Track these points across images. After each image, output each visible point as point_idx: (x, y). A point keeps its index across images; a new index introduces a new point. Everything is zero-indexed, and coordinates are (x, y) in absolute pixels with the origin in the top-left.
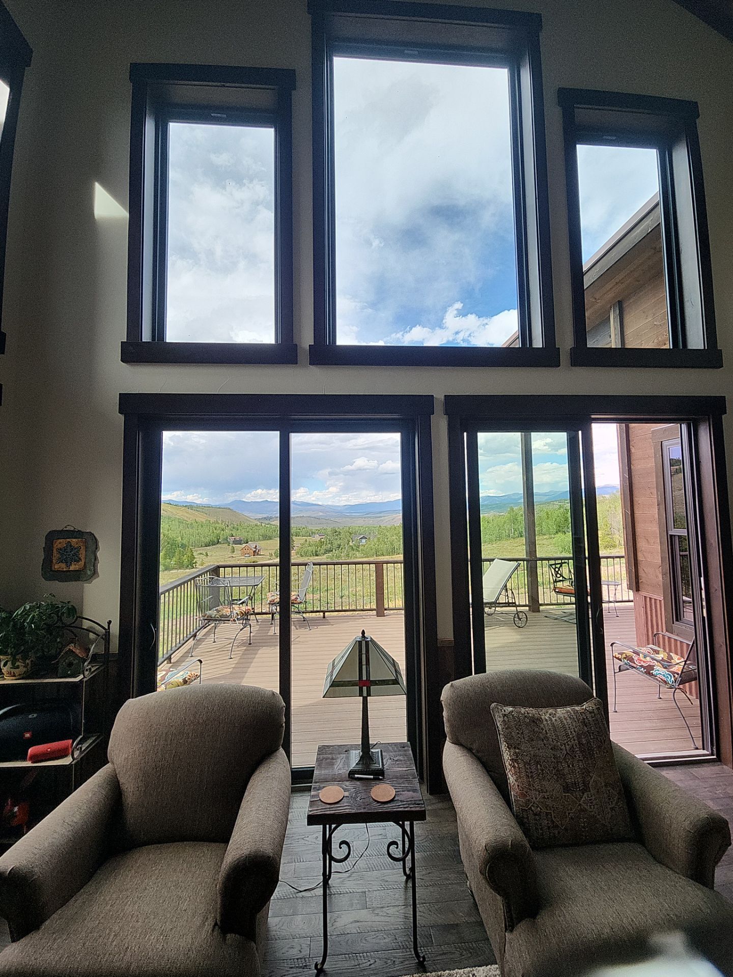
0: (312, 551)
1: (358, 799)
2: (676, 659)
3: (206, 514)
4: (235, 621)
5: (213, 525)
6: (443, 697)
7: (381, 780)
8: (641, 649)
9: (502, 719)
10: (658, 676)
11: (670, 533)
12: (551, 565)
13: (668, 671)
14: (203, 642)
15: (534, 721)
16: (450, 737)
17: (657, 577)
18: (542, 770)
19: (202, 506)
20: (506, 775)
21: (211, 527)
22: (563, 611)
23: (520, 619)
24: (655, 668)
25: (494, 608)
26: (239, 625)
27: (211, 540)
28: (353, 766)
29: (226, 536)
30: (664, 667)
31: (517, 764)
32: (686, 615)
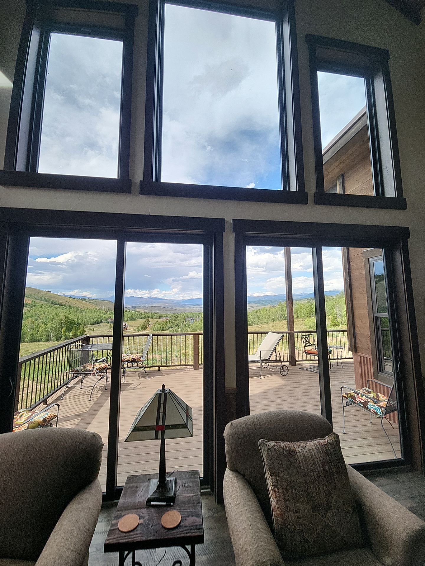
0: (161, 328)
1: (150, 526)
2: (381, 396)
3: (94, 304)
4: (95, 374)
5: (98, 311)
6: (225, 433)
7: (172, 506)
8: (359, 391)
9: (266, 452)
10: (371, 409)
11: (375, 315)
12: (303, 336)
13: (377, 406)
14: (73, 388)
15: (290, 453)
16: (229, 465)
17: (367, 343)
18: (296, 494)
19: (92, 299)
20: (269, 498)
21: (97, 312)
22: (310, 365)
23: (284, 370)
24: (369, 403)
25: (268, 363)
26: (98, 376)
27: (96, 321)
28: (151, 494)
29: (106, 318)
30: (375, 402)
31: (277, 489)
32: (386, 368)
